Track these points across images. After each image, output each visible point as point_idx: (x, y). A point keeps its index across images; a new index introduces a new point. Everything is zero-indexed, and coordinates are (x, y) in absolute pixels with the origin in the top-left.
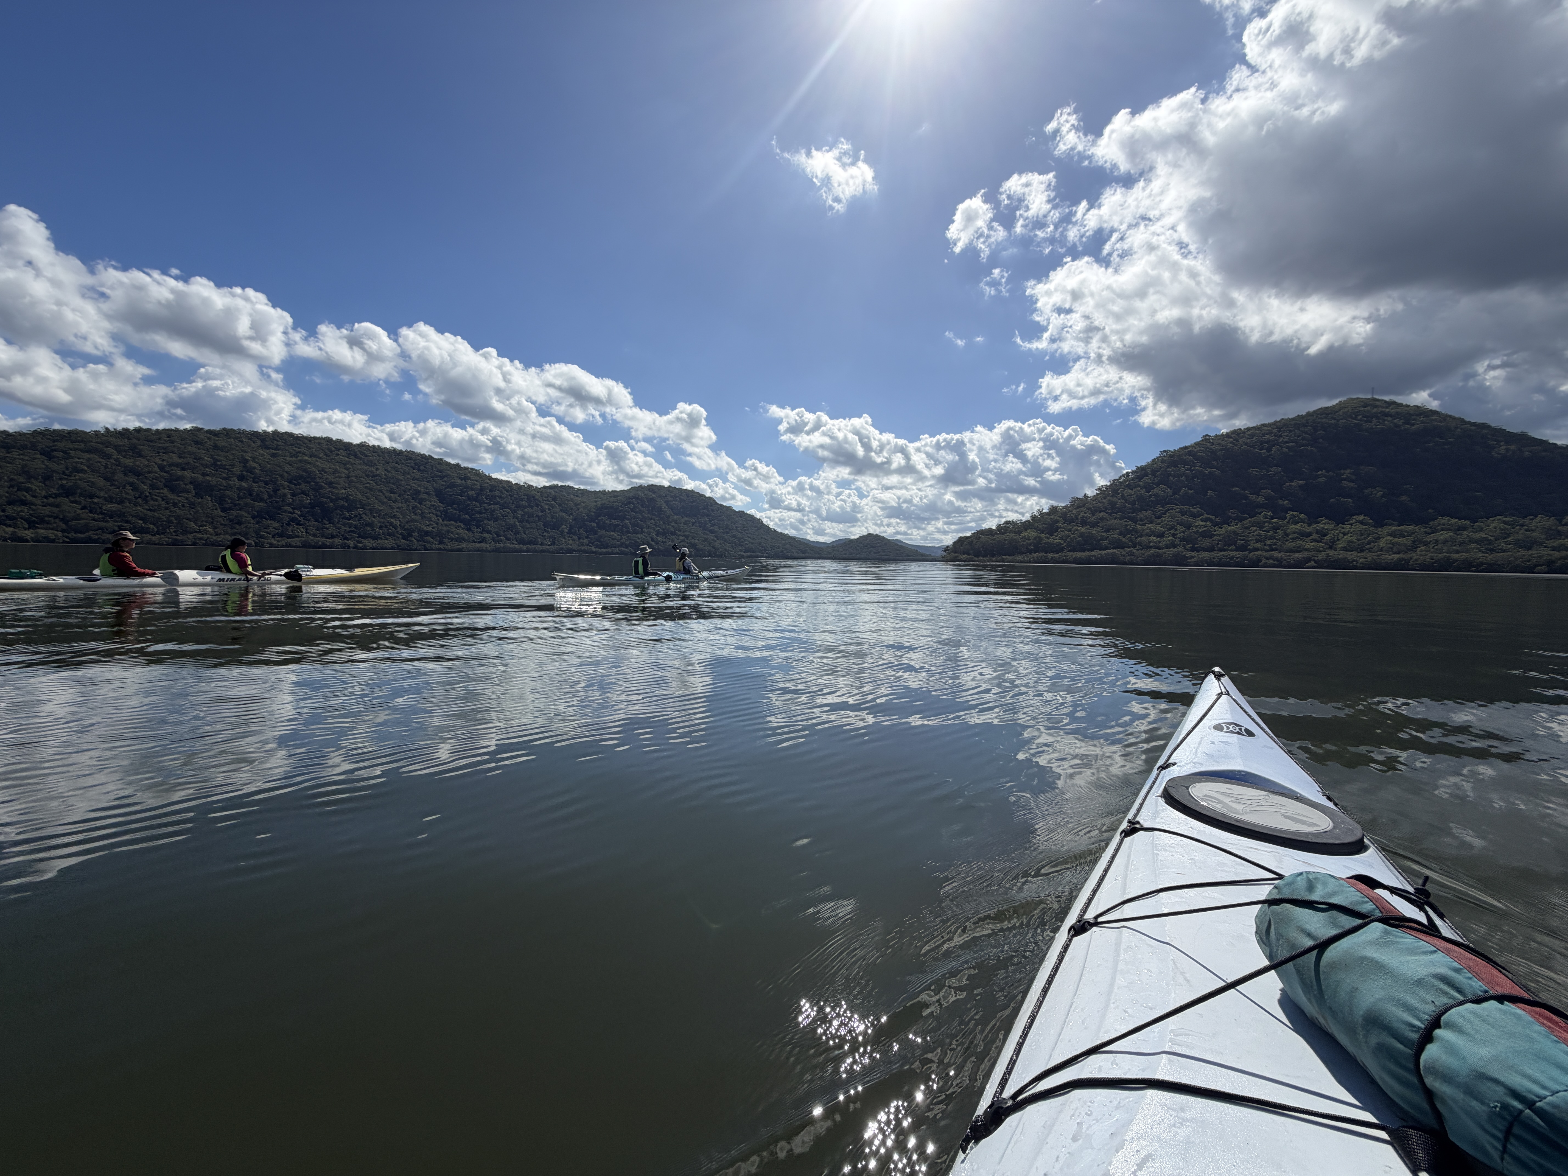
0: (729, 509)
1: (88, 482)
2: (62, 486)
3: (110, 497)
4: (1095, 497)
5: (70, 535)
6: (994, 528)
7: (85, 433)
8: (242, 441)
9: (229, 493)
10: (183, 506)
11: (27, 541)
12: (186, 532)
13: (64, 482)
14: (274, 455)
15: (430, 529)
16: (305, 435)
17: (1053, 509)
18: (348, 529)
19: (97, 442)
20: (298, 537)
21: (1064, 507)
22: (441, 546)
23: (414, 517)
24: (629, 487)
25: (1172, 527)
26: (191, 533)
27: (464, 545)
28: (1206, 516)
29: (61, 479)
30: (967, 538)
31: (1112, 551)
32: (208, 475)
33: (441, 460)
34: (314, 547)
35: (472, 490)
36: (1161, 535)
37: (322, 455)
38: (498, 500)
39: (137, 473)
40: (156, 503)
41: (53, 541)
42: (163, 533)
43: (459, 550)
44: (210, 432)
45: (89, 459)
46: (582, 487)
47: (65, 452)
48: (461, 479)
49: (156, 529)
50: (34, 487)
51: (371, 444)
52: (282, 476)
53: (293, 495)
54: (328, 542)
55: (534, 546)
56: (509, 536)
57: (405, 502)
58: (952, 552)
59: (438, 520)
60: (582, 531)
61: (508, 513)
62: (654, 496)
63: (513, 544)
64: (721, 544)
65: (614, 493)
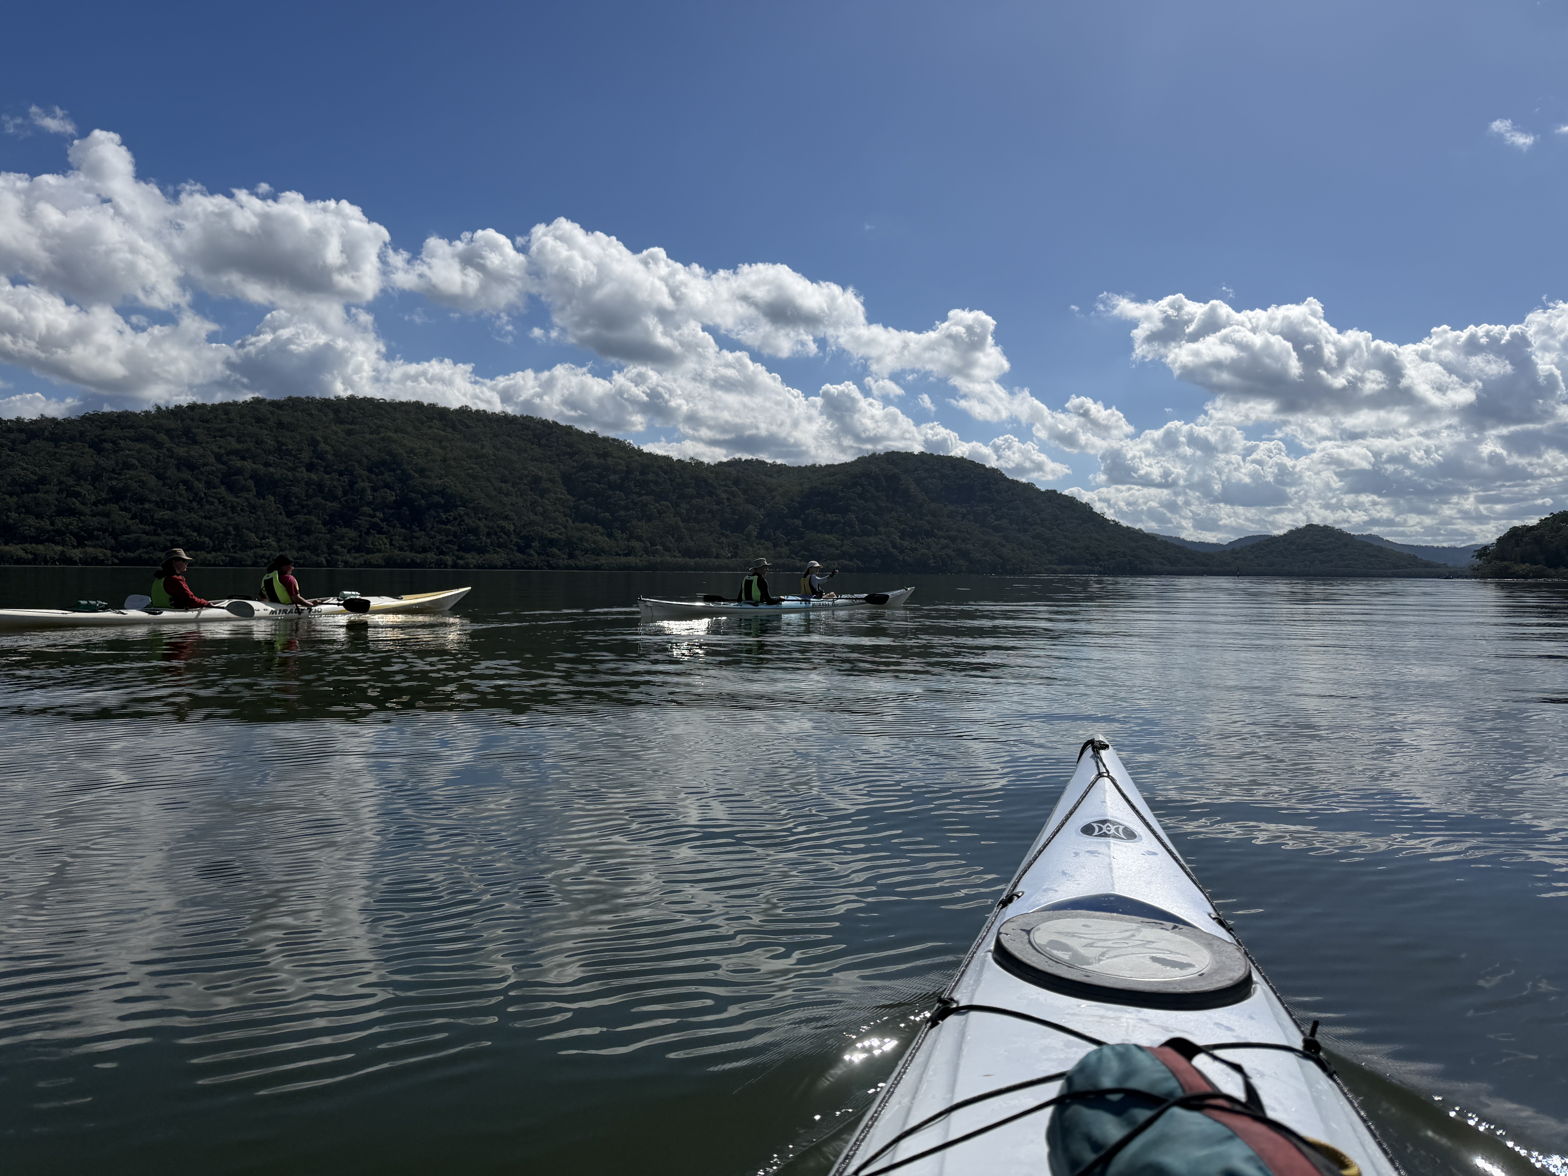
0: (1029, 487)
1: (140, 481)
2: (112, 489)
3: (163, 501)
5: (119, 555)
7: (135, 414)
8: (311, 415)
9: (295, 489)
10: (242, 510)
11: (75, 563)
12: (246, 547)
13: (114, 483)
14: (349, 433)
15: (555, 535)
16: (388, 400)
18: (444, 538)
19: (149, 427)
20: (380, 551)
22: (571, 562)
23: (533, 517)
24: (855, 458)
26: (251, 548)
27: (603, 560)
29: (111, 479)
30: (1529, 529)
32: (270, 465)
33: (570, 427)
34: (401, 566)
35: (615, 472)
37: (410, 429)
38: (653, 486)
39: (191, 467)
40: (212, 507)
41: (102, 563)
42: (219, 550)
43: (597, 568)
44: (274, 404)
45: (139, 451)
47: (114, 442)
48: (599, 456)
49: (211, 544)
50: (84, 492)
51: (474, 408)
52: (360, 462)
53: (374, 489)
54: (419, 557)
55: (706, 560)
56: (668, 544)
57: (521, 495)
58: (1497, 558)
59: (567, 521)
60: (779, 533)
61: (667, 507)
62: (896, 471)
63: (675, 557)
64: (1013, 550)
65: (830, 469)
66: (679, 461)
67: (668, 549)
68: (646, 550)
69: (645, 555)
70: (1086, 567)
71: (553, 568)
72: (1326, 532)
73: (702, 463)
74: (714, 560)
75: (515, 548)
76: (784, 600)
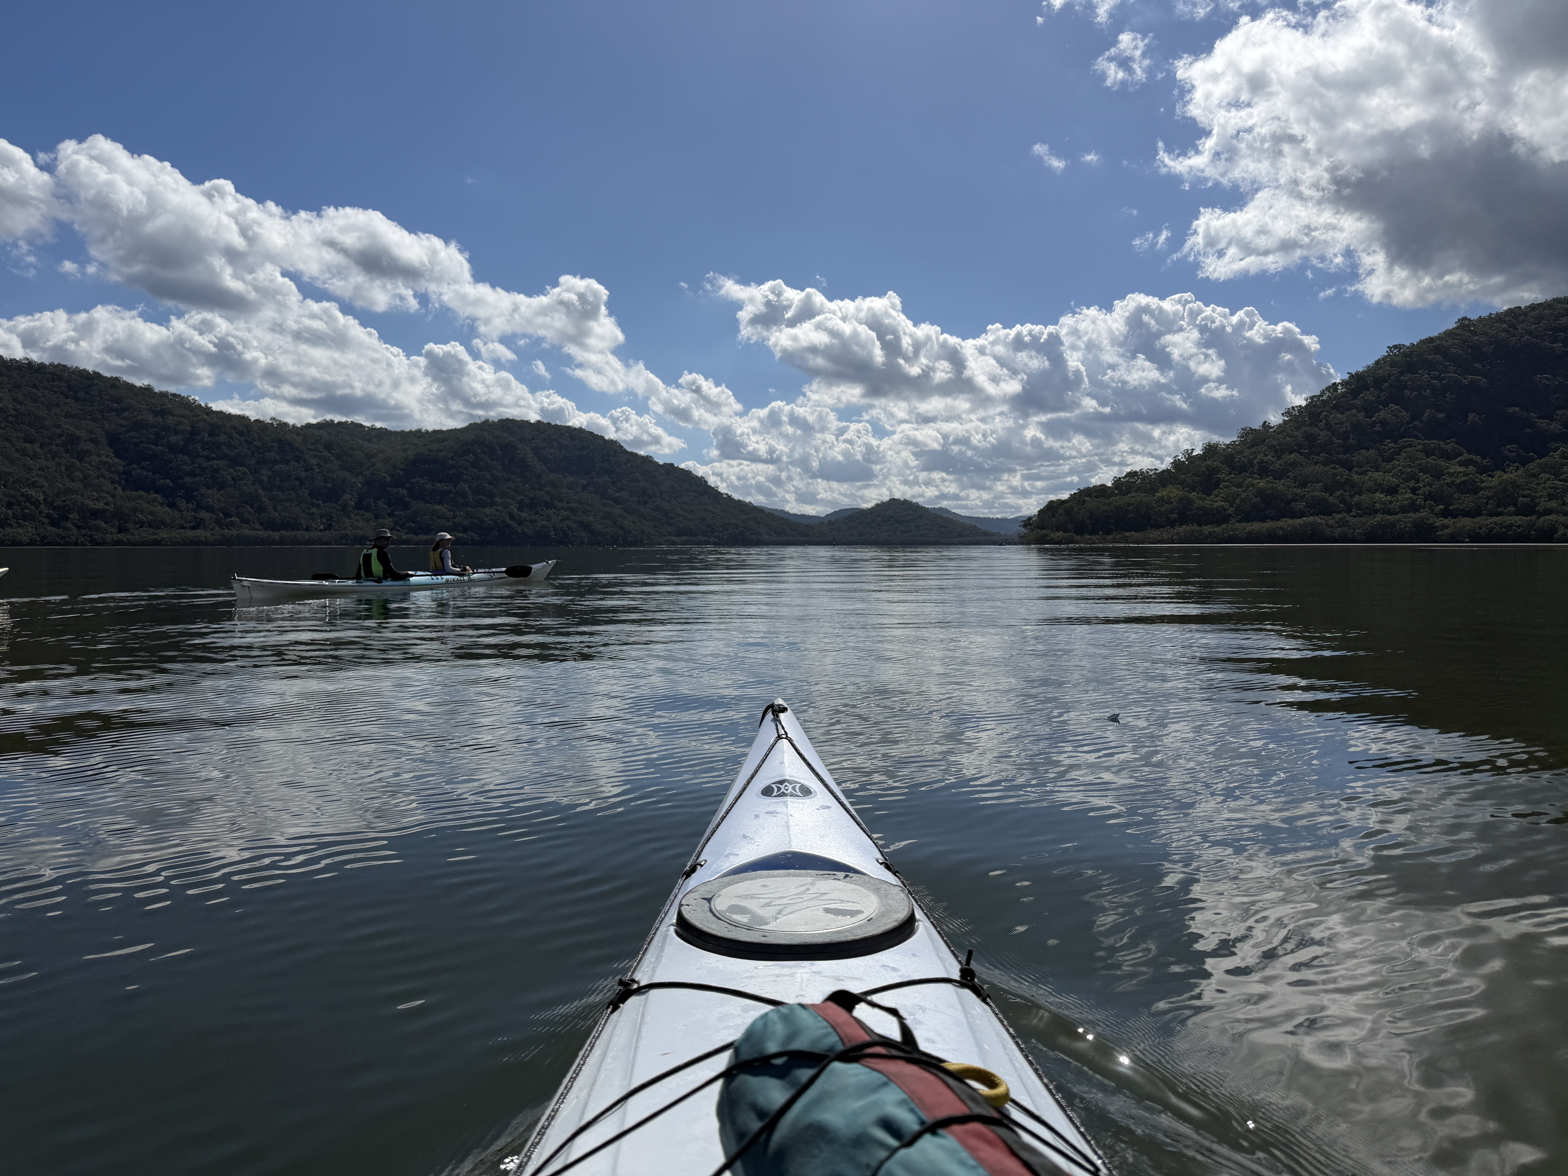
0: (648, 460)
4: (1282, 427)
6: (1109, 484)
15: (100, 505)
17: (1211, 450)
21: (1228, 446)
22: (121, 536)
23: (69, 484)
24: (466, 424)
25: (1412, 477)
27: (163, 534)
28: (1466, 456)
30: (1064, 502)
31: (1311, 519)
33: (117, 379)
35: (176, 433)
36: (1392, 491)
38: (225, 449)
43: (156, 543)
46: (378, 425)
48: (156, 414)
55: (294, 533)
56: (246, 515)
57: (53, 458)
58: (1038, 527)
59: (115, 488)
60: (381, 504)
61: (244, 473)
62: (511, 439)
63: (255, 529)
64: (634, 522)
65: (438, 435)
66: (257, 421)
67: (246, 521)
68: (218, 522)
69: (217, 528)
70: (703, 539)
71: (98, 544)
72: (905, 505)
73: (286, 424)
74: (304, 533)
75: (46, 521)
76: (412, 576)
